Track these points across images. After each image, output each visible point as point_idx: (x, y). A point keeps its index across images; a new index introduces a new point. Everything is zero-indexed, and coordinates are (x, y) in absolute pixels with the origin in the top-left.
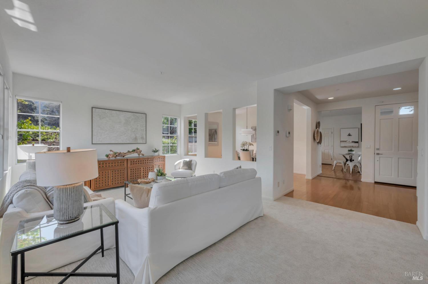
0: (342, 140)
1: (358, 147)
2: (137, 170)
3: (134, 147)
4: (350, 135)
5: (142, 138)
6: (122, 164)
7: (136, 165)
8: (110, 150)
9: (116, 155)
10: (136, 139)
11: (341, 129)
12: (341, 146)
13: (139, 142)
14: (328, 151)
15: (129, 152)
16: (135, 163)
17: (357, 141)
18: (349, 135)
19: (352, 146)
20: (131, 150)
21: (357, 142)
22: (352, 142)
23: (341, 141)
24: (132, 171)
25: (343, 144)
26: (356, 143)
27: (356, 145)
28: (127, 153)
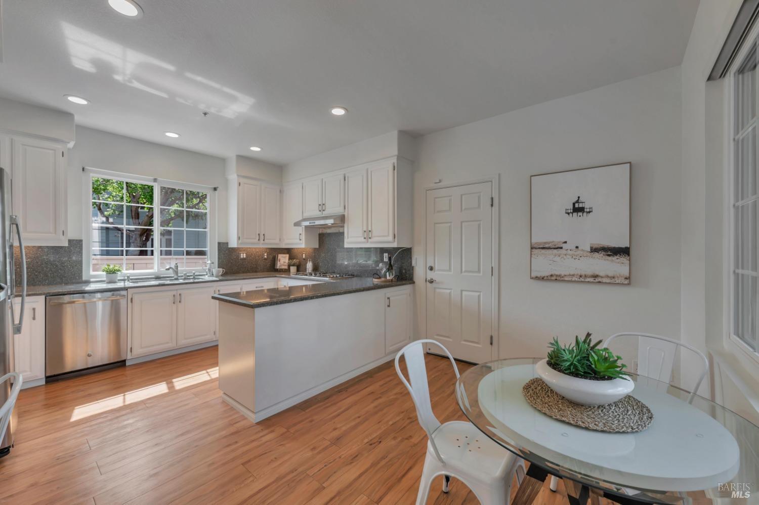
0: (537, 239)
1: (628, 280)
4: (582, 210)
11: (532, 177)
12: (534, 275)
14: (477, 294)
17: (624, 244)
18: (578, 209)
19: (596, 276)
21: (624, 252)
22: (594, 250)
23: (532, 248)
25: (544, 264)
26: (614, 258)
27: (617, 267)
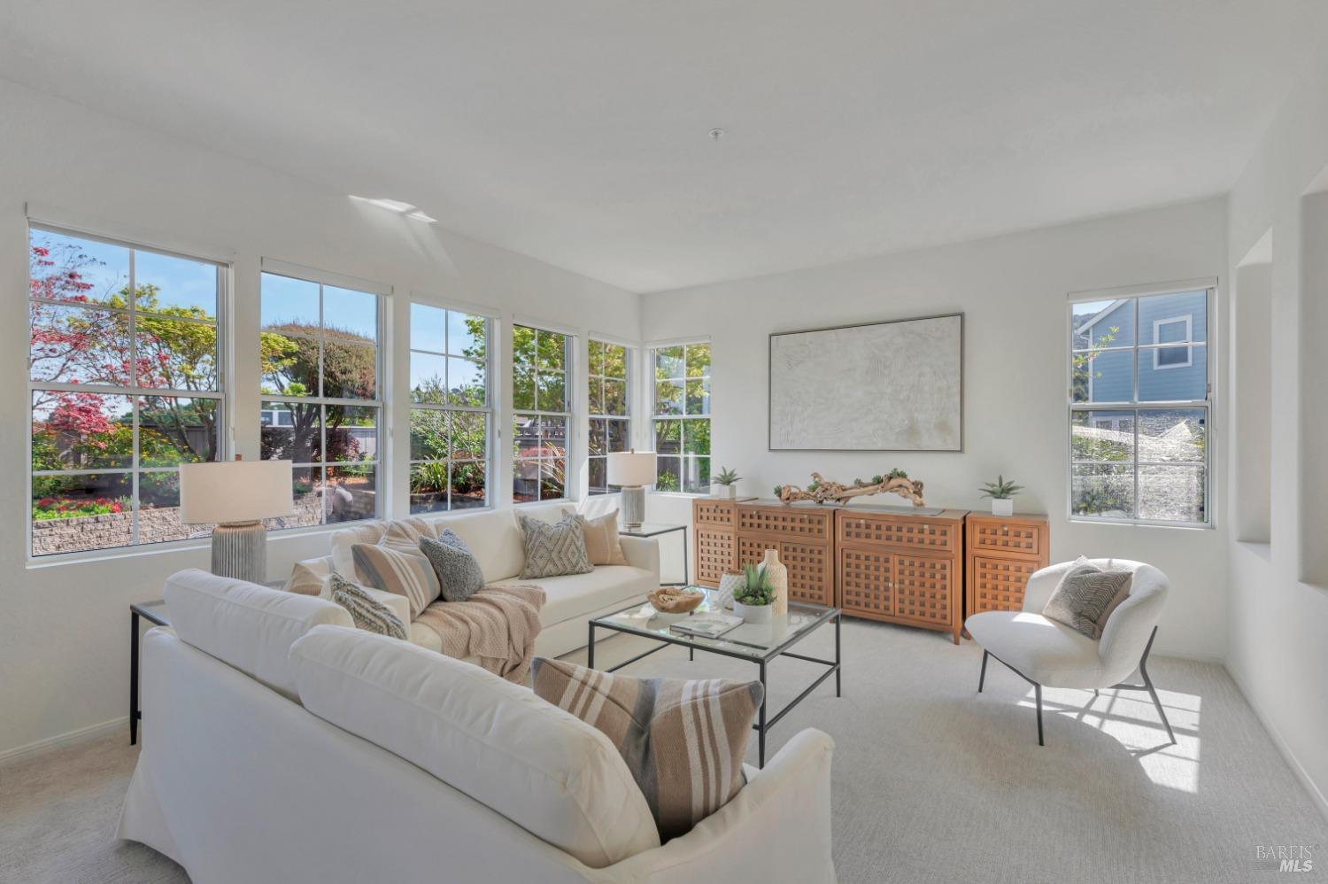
2: (872, 563)
3: (883, 466)
5: (943, 427)
6: (816, 527)
7: (868, 541)
8: (812, 473)
9: (820, 490)
10: (912, 431)
13: (926, 443)
15: (859, 484)
16: (863, 530)
20: (868, 479)
24: (853, 561)
28: (851, 488)
